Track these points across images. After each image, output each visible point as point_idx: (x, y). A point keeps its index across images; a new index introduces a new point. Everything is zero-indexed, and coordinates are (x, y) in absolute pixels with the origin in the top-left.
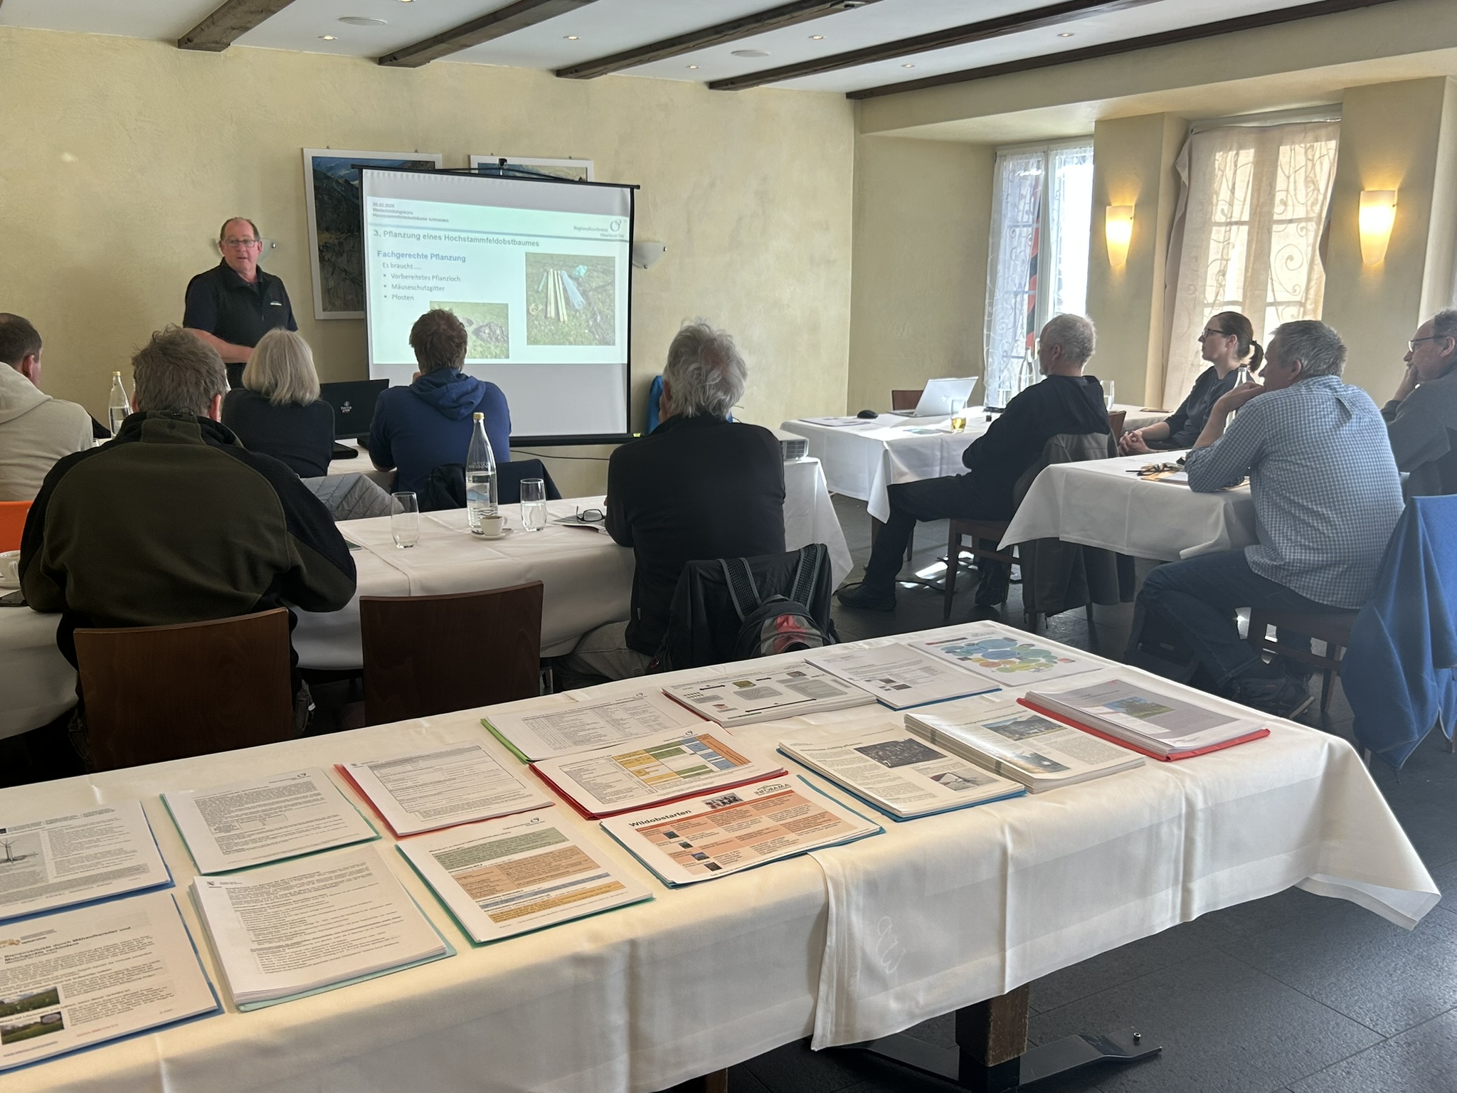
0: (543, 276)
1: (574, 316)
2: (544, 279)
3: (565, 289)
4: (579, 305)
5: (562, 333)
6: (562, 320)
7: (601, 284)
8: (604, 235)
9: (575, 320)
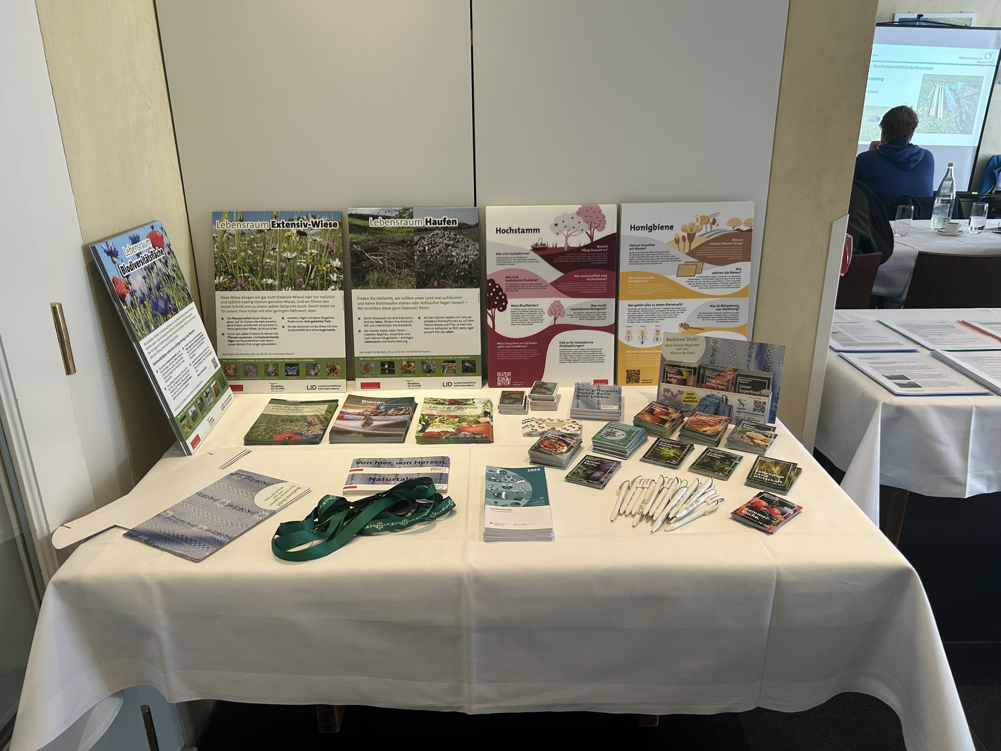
0: (932, 89)
1: (947, 115)
2: (932, 91)
3: (945, 98)
4: (953, 108)
5: (937, 126)
6: (938, 117)
7: (971, 94)
8: (979, 62)
9: (947, 117)
